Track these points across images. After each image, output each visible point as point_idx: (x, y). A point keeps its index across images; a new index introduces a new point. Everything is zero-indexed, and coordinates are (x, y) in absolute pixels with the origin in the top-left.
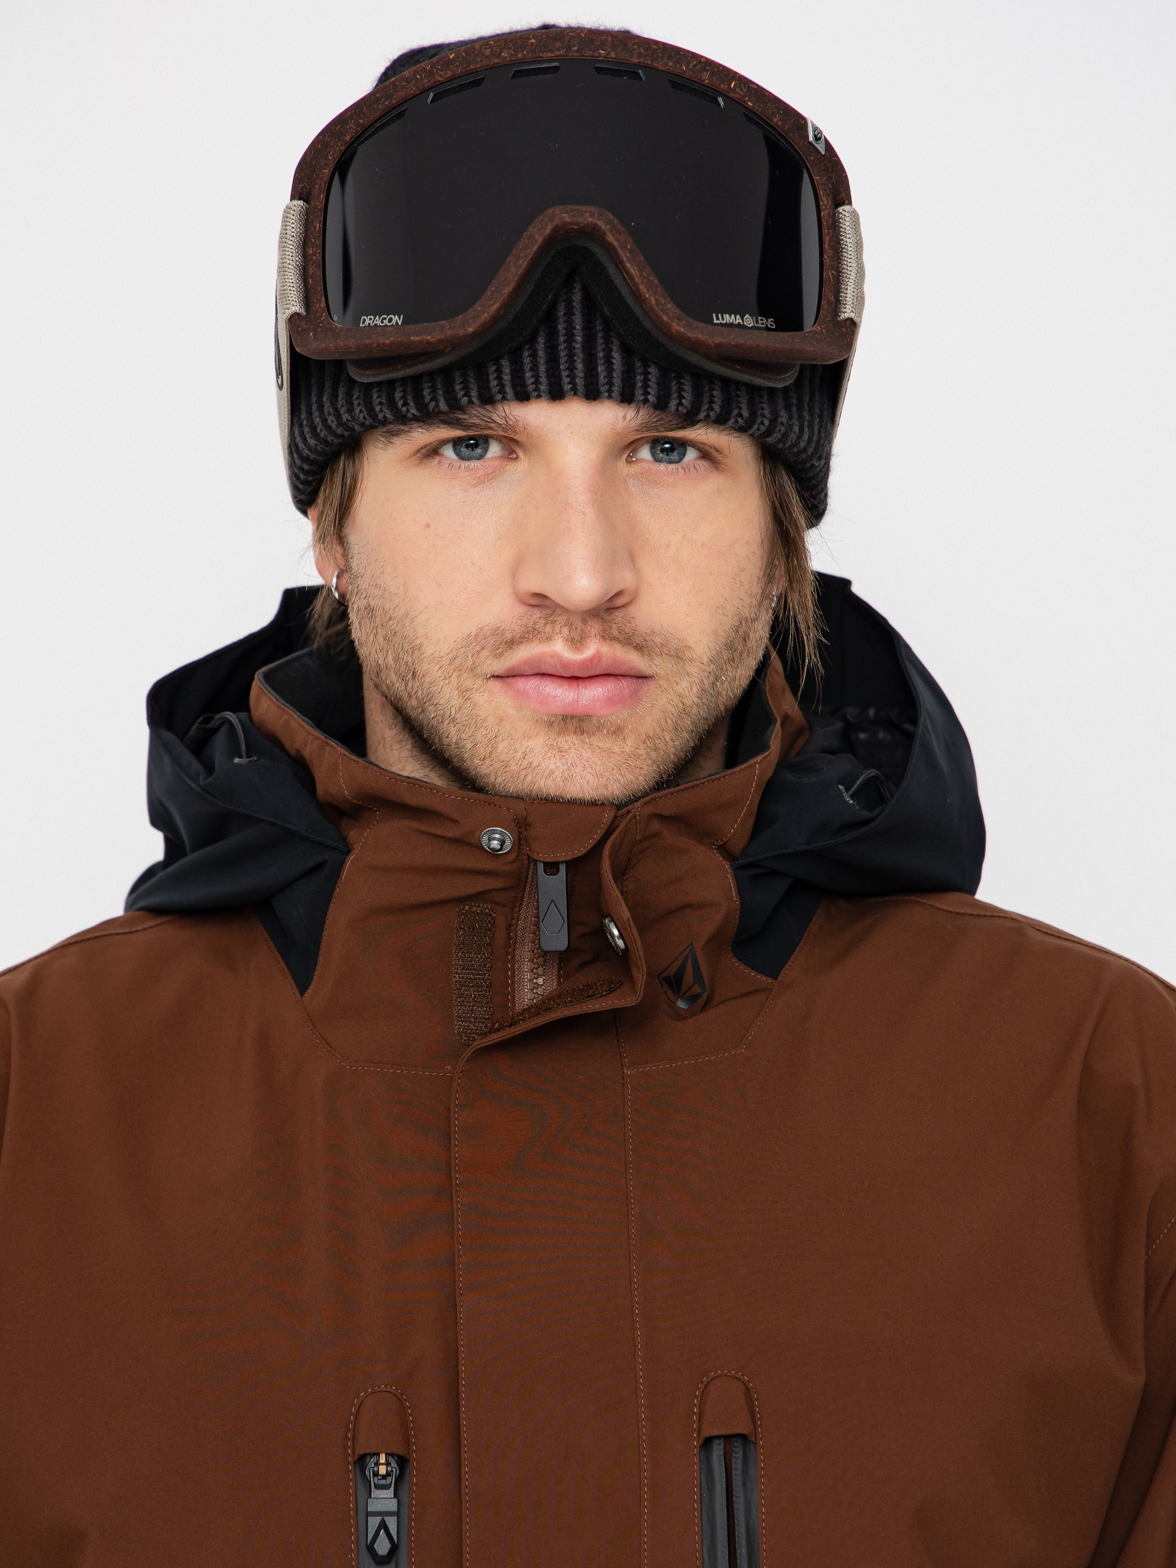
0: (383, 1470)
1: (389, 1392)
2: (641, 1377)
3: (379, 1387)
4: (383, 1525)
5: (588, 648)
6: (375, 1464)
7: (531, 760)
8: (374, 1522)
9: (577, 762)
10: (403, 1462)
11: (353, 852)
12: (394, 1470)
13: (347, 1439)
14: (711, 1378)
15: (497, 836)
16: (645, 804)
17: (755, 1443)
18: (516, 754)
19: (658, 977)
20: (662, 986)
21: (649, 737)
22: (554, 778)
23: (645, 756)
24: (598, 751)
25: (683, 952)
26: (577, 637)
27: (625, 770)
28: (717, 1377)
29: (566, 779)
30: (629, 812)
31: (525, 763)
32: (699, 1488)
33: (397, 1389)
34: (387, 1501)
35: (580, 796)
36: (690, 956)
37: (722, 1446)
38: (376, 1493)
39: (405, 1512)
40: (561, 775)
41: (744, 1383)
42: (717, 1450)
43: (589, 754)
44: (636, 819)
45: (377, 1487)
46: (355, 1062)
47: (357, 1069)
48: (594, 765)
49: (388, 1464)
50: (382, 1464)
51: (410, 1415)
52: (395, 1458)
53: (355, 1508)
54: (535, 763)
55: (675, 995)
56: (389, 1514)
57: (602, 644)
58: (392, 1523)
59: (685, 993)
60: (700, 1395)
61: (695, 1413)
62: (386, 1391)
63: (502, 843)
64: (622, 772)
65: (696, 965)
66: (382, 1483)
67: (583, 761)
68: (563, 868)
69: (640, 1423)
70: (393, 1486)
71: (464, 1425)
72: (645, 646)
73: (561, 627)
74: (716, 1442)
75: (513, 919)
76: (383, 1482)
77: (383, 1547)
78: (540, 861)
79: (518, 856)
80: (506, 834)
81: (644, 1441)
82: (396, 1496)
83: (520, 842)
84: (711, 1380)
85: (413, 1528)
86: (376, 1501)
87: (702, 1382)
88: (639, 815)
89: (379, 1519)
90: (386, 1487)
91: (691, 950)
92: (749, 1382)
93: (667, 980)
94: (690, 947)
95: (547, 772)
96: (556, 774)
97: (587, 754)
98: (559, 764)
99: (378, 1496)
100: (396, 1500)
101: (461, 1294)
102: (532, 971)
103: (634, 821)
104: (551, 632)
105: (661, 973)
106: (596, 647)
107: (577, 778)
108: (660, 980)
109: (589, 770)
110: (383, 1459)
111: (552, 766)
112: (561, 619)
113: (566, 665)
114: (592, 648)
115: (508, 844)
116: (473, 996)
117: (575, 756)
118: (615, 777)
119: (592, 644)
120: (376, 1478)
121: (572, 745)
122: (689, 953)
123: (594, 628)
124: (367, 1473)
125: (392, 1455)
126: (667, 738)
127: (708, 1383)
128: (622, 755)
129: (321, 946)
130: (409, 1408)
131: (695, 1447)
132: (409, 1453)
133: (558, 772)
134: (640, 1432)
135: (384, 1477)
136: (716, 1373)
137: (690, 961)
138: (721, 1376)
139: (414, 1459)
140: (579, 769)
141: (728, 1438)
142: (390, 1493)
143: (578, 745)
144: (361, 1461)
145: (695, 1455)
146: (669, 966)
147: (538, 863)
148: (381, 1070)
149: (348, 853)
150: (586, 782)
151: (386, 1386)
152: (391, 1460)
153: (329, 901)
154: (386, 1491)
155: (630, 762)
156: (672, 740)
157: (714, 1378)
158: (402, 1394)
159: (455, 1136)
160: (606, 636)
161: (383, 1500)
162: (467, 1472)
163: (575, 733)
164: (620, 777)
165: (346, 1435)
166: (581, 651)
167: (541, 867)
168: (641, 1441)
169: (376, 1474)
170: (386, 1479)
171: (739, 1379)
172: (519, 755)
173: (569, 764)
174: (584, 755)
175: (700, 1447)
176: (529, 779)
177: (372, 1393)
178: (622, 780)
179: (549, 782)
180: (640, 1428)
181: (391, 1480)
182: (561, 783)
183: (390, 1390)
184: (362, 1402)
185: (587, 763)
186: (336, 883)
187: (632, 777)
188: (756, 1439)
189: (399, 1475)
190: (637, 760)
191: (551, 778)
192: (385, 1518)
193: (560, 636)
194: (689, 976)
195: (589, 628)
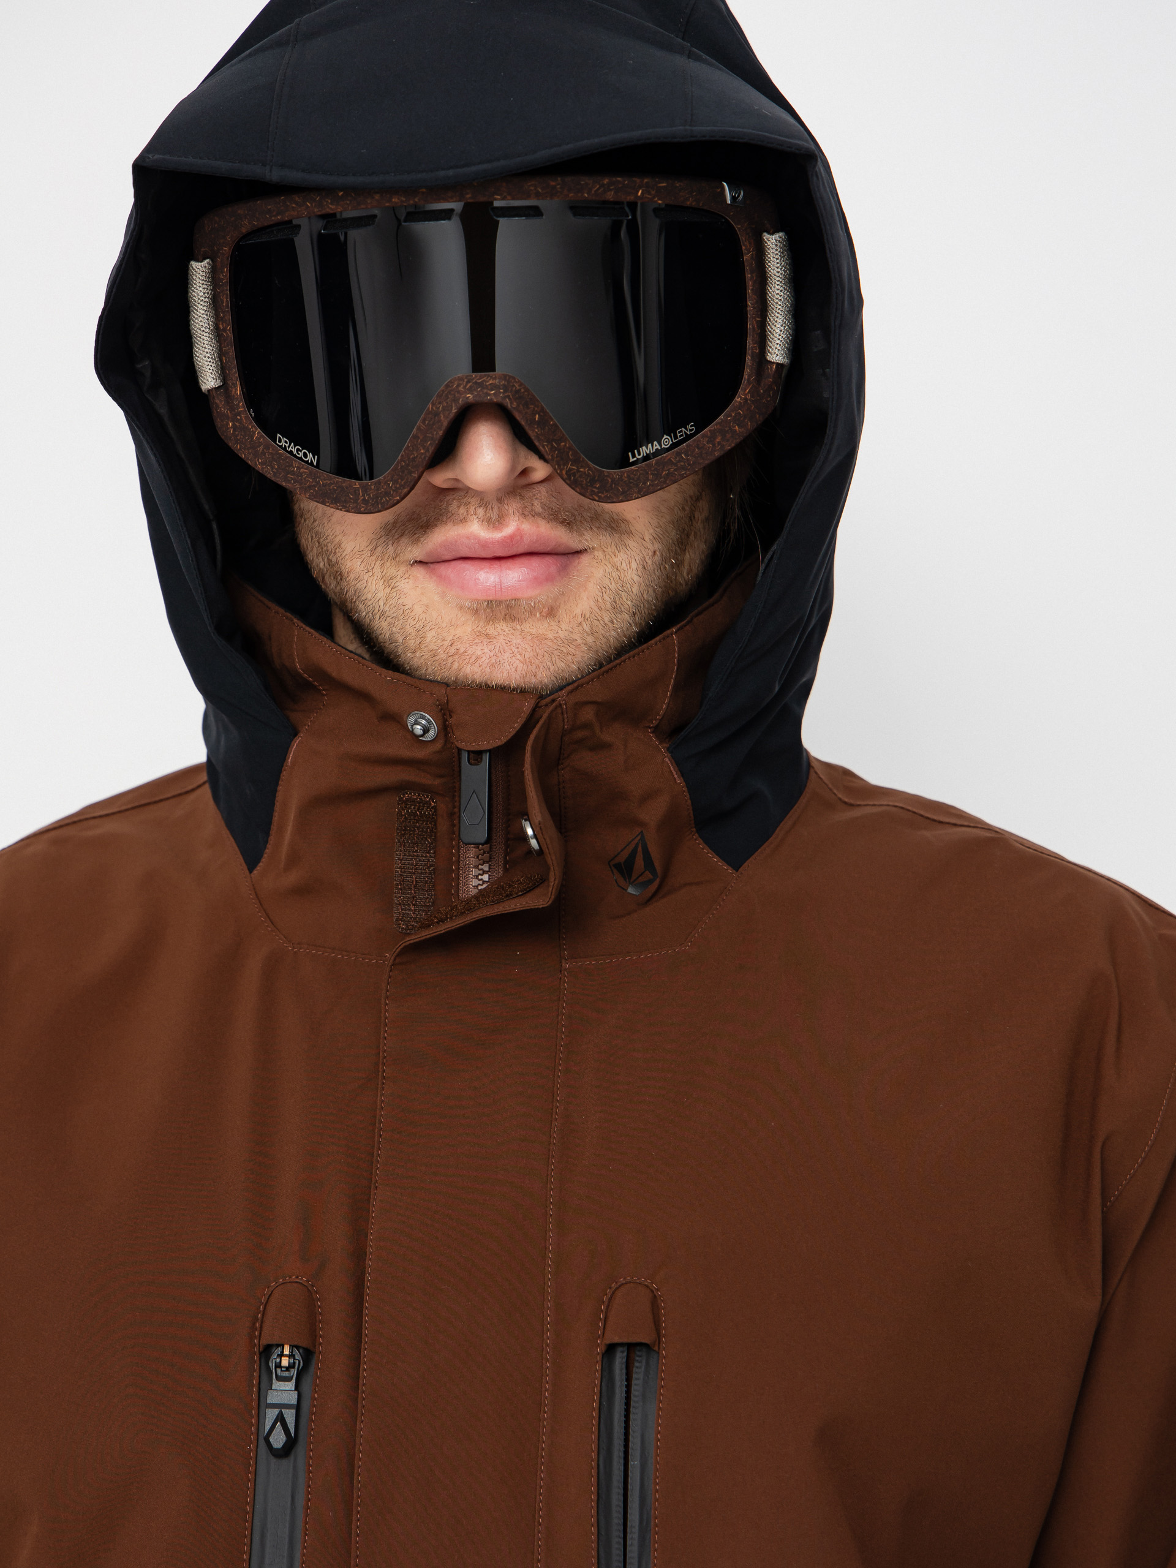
0: (285, 1362)
1: (300, 1283)
2: (549, 1279)
3: (290, 1277)
4: (281, 1418)
5: (507, 526)
6: (278, 1355)
7: (458, 647)
8: (271, 1415)
9: (506, 648)
10: (308, 1355)
11: (299, 735)
12: (297, 1362)
13: (253, 1328)
14: (619, 1284)
15: (423, 722)
16: (572, 692)
17: (658, 1353)
18: (444, 642)
19: (609, 864)
20: (613, 873)
21: (585, 618)
22: (481, 664)
23: (579, 641)
24: (530, 637)
25: (633, 840)
26: (494, 516)
27: (557, 657)
28: (626, 1283)
29: (493, 665)
30: (553, 701)
31: (452, 650)
32: (599, 1396)
33: (308, 1281)
34: (285, 1394)
35: (507, 683)
36: (640, 845)
37: (625, 1354)
38: (276, 1385)
39: (305, 1405)
40: (487, 661)
41: (652, 1292)
42: (620, 1358)
43: (519, 641)
44: (562, 709)
45: (279, 1378)
46: (299, 944)
47: (299, 950)
48: (524, 652)
49: (290, 1356)
50: (286, 1356)
51: (320, 1307)
52: (301, 1351)
53: (257, 1398)
54: (462, 650)
55: (625, 880)
56: (288, 1406)
57: (522, 522)
58: (290, 1416)
59: (635, 880)
60: (607, 1300)
61: (601, 1319)
62: (297, 1282)
63: (426, 730)
64: (554, 660)
65: (646, 852)
66: (284, 1375)
67: (512, 647)
68: (486, 758)
69: (545, 1327)
70: (294, 1378)
71: (366, 1322)
72: (574, 522)
73: (475, 508)
74: (620, 1349)
75: (454, 807)
76: (286, 1374)
77: (278, 1439)
78: (465, 750)
79: (445, 745)
80: (431, 721)
81: (548, 1345)
82: (297, 1388)
83: (445, 729)
84: (620, 1286)
85: (313, 1421)
86: (275, 1393)
87: (610, 1288)
88: (566, 704)
89: (276, 1411)
90: (288, 1379)
91: (641, 839)
92: (657, 1290)
93: (618, 867)
94: (640, 836)
95: (473, 658)
96: (483, 660)
97: (517, 640)
98: (486, 650)
99: (278, 1389)
100: (297, 1392)
101: (376, 1187)
102: (478, 857)
103: (559, 710)
104: (465, 514)
105: (612, 860)
106: (516, 524)
107: (505, 664)
108: (611, 868)
109: (519, 657)
110: (287, 1351)
111: (479, 653)
112: (474, 501)
113: (485, 545)
114: (511, 527)
115: (432, 734)
116: (414, 883)
117: (503, 642)
118: (545, 665)
119: (511, 522)
120: (279, 1370)
121: (502, 633)
122: (639, 840)
123: (512, 506)
124: (270, 1364)
125: (298, 1347)
126: (607, 619)
127: (617, 1288)
128: (555, 641)
129: (272, 827)
130: (319, 1300)
131: (598, 1354)
132: (314, 1346)
133: (484, 658)
134: (545, 1336)
135: (288, 1369)
136: (625, 1279)
137: (640, 849)
138: (630, 1282)
139: (320, 1352)
140: (507, 655)
141: (631, 1347)
142: (291, 1385)
143: (508, 632)
144: (267, 1351)
145: (597, 1362)
146: (619, 854)
147: (463, 752)
148: (323, 954)
149: (295, 734)
150: (513, 669)
151: (297, 1277)
152: (296, 1351)
153: (277, 784)
154: (287, 1383)
155: (563, 649)
156: (612, 622)
157: (623, 1284)
158: (313, 1286)
159: (384, 1028)
160: (526, 513)
161: (283, 1392)
162: (365, 1370)
163: (504, 619)
164: (549, 664)
165: (254, 1324)
166: (499, 529)
167: (465, 756)
168: (544, 1346)
169: (279, 1366)
170: (289, 1371)
171: (647, 1287)
172: (447, 643)
173: (497, 650)
174: (514, 641)
175: (603, 1355)
176: (456, 666)
177: (282, 1284)
178: (552, 668)
179: (476, 668)
180: (545, 1332)
181: (294, 1372)
182: (488, 670)
183: (301, 1281)
184: (272, 1292)
185: (516, 650)
186: (282, 766)
187: (563, 665)
188: (659, 1349)
189: (302, 1367)
190: (571, 646)
191: (477, 664)
192: (283, 1410)
193: (475, 517)
194: (639, 862)
195: (506, 507)
